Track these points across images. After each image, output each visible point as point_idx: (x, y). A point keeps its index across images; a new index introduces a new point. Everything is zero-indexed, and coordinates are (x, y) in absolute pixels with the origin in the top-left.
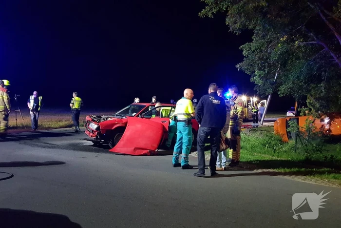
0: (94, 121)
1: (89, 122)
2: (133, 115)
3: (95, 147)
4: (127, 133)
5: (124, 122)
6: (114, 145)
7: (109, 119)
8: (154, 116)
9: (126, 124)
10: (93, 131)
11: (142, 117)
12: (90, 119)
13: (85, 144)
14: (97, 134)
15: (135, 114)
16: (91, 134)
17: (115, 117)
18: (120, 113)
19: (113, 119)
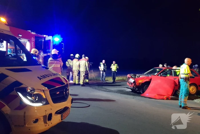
0: (132, 77)
1: (129, 78)
2: (155, 74)
3: (132, 93)
4: (152, 85)
5: (150, 78)
6: (143, 92)
7: (141, 77)
8: (168, 75)
9: (151, 80)
10: (131, 83)
11: (161, 76)
12: (130, 76)
13: (127, 91)
14: (134, 85)
15: (156, 73)
16: (130, 85)
17: (144, 75)
18: (147, 73)
19: (143, 76)
